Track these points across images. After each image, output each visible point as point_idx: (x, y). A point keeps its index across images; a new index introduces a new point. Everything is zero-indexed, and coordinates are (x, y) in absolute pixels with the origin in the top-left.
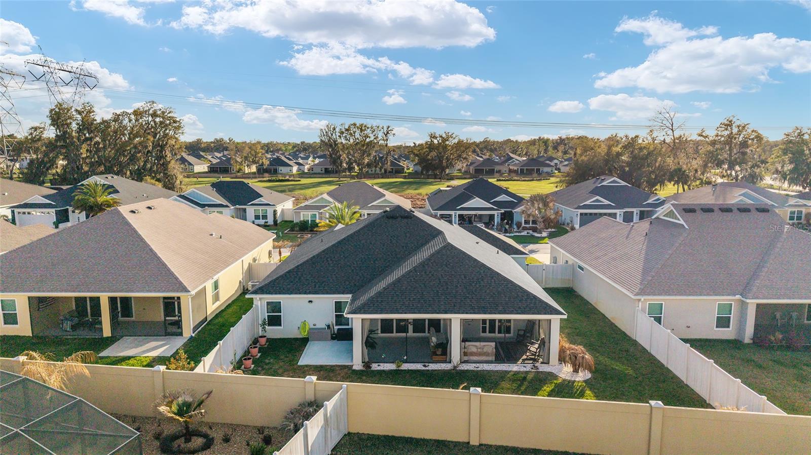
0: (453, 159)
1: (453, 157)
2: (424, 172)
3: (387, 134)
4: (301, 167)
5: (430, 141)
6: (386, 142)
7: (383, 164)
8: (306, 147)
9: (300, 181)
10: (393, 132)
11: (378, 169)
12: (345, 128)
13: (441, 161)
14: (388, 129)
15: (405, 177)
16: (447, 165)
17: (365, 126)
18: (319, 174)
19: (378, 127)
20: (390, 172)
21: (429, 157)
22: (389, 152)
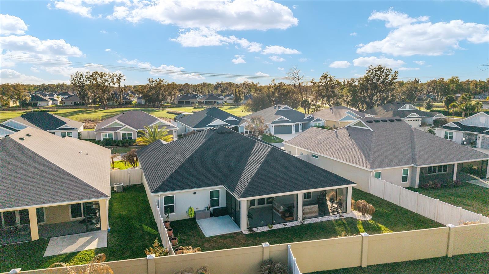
0: (166, 95)
1: (166, 94)
2: (147, 103)
3: (119, 79)
4: (55, 102)
5: (149, 83)
6: (119, 84)
7: (118, 99)
8: (45, 87)
9: (57, 111)
10: (123, 78)
11: (114, 102)
12: (89, 75)
13: (158, 97)
14: (120, 75)
15: (133, 107)
16: (162, 99)
17: (104, 74)
18: (70, 106)
19: (114, 74)
20: (123, 104)
21: (150, 94)
22: (122, 91)
